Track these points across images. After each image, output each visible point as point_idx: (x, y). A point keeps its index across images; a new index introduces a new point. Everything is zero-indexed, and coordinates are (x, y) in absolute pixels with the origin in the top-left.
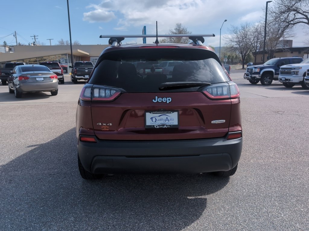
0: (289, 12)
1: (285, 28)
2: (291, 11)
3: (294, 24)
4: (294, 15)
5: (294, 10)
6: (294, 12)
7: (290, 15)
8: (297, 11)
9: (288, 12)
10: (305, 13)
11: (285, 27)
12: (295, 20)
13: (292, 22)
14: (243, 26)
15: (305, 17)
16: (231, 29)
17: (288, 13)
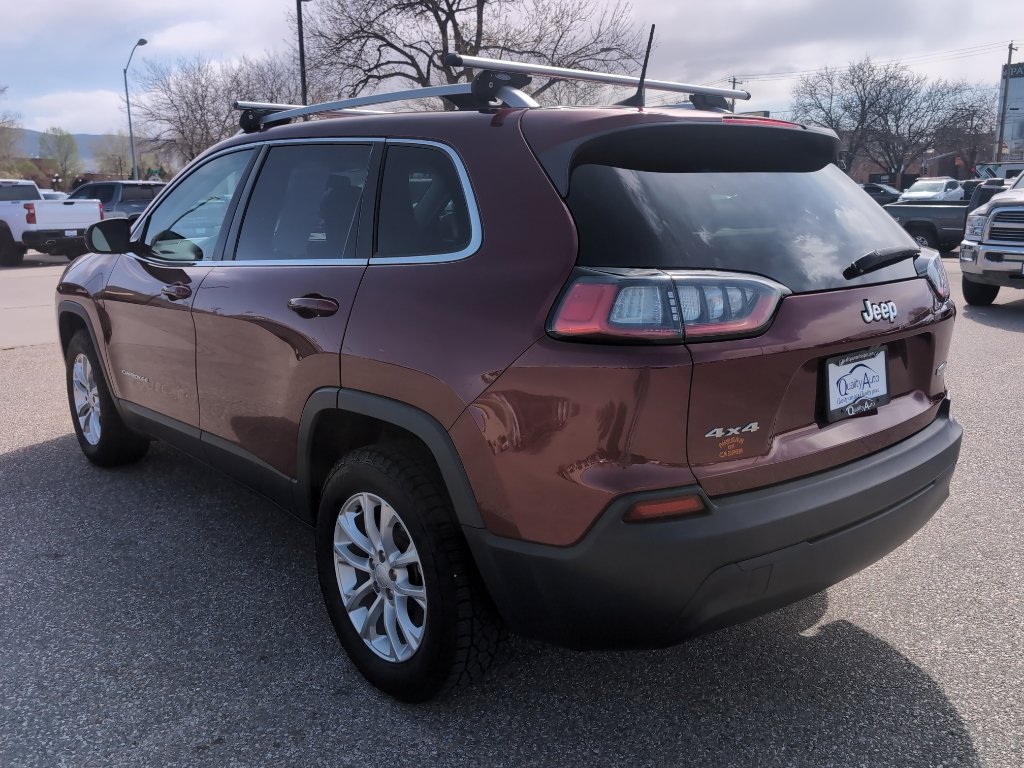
0: (363, 41)
1: (359, 88)
2: (369, 37)
3: (379, 78)
4: (379, 50)
5: (377, 36)
6: (379, 43)
7: (366, 49)
8: (385, 39)
9: (359, 38)
10: (407, 50)
11: (357, 85)
12: (383, 67)
13: (375, 72)
14: (187, 66)
15: (409, 61)
16: (147, 74)
17: (359, 43)
